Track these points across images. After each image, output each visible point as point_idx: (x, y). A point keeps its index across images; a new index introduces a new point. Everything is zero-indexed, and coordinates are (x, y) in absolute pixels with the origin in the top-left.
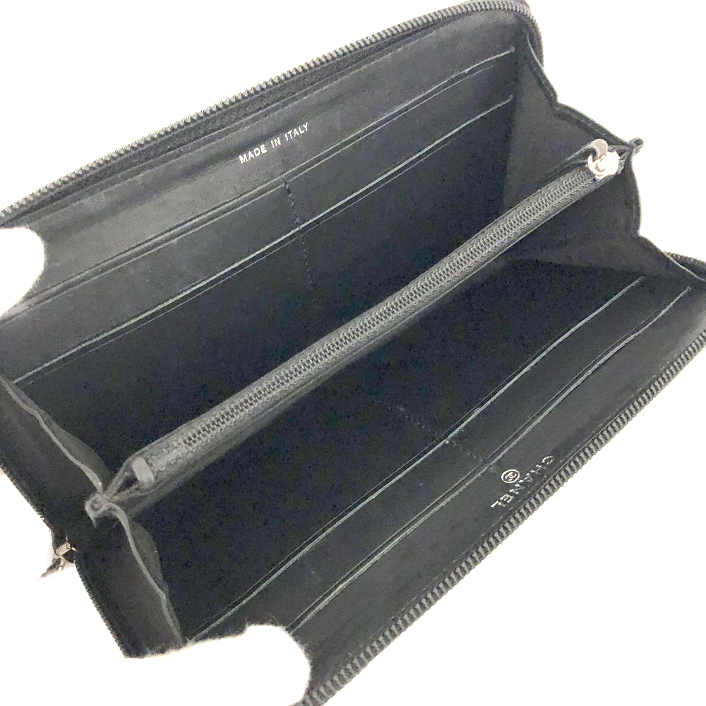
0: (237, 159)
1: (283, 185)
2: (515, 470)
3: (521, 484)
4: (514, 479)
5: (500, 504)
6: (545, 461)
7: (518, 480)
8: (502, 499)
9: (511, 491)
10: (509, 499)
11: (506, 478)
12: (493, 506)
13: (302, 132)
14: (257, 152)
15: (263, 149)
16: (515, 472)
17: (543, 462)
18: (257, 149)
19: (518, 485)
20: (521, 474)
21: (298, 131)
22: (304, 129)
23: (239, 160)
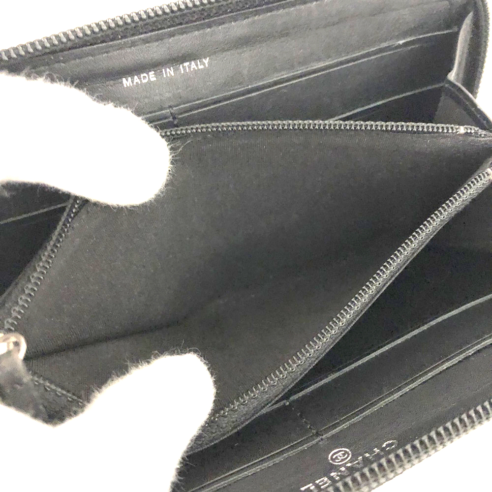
0: (120, 80)
1: (171, 119)
2: (348, 450)
3: (347, 468)
4: (342, 460)
5: (312, 488)
6: (386, 445)
7: (346, 463)
8: (317, 482)
9: (332, 474)
10: (326, 483)
11: (334, 457)
12: (303, 489)
13: (201, 67)
14: (145, 77)
15: (152, 76)
16: (346, 452)
17: (384, 446)
18: (145, 75)
19: (343, 469)
20: (352, 456)
21: (197, 65)
22: (204, 64)
23: (122, 83)
